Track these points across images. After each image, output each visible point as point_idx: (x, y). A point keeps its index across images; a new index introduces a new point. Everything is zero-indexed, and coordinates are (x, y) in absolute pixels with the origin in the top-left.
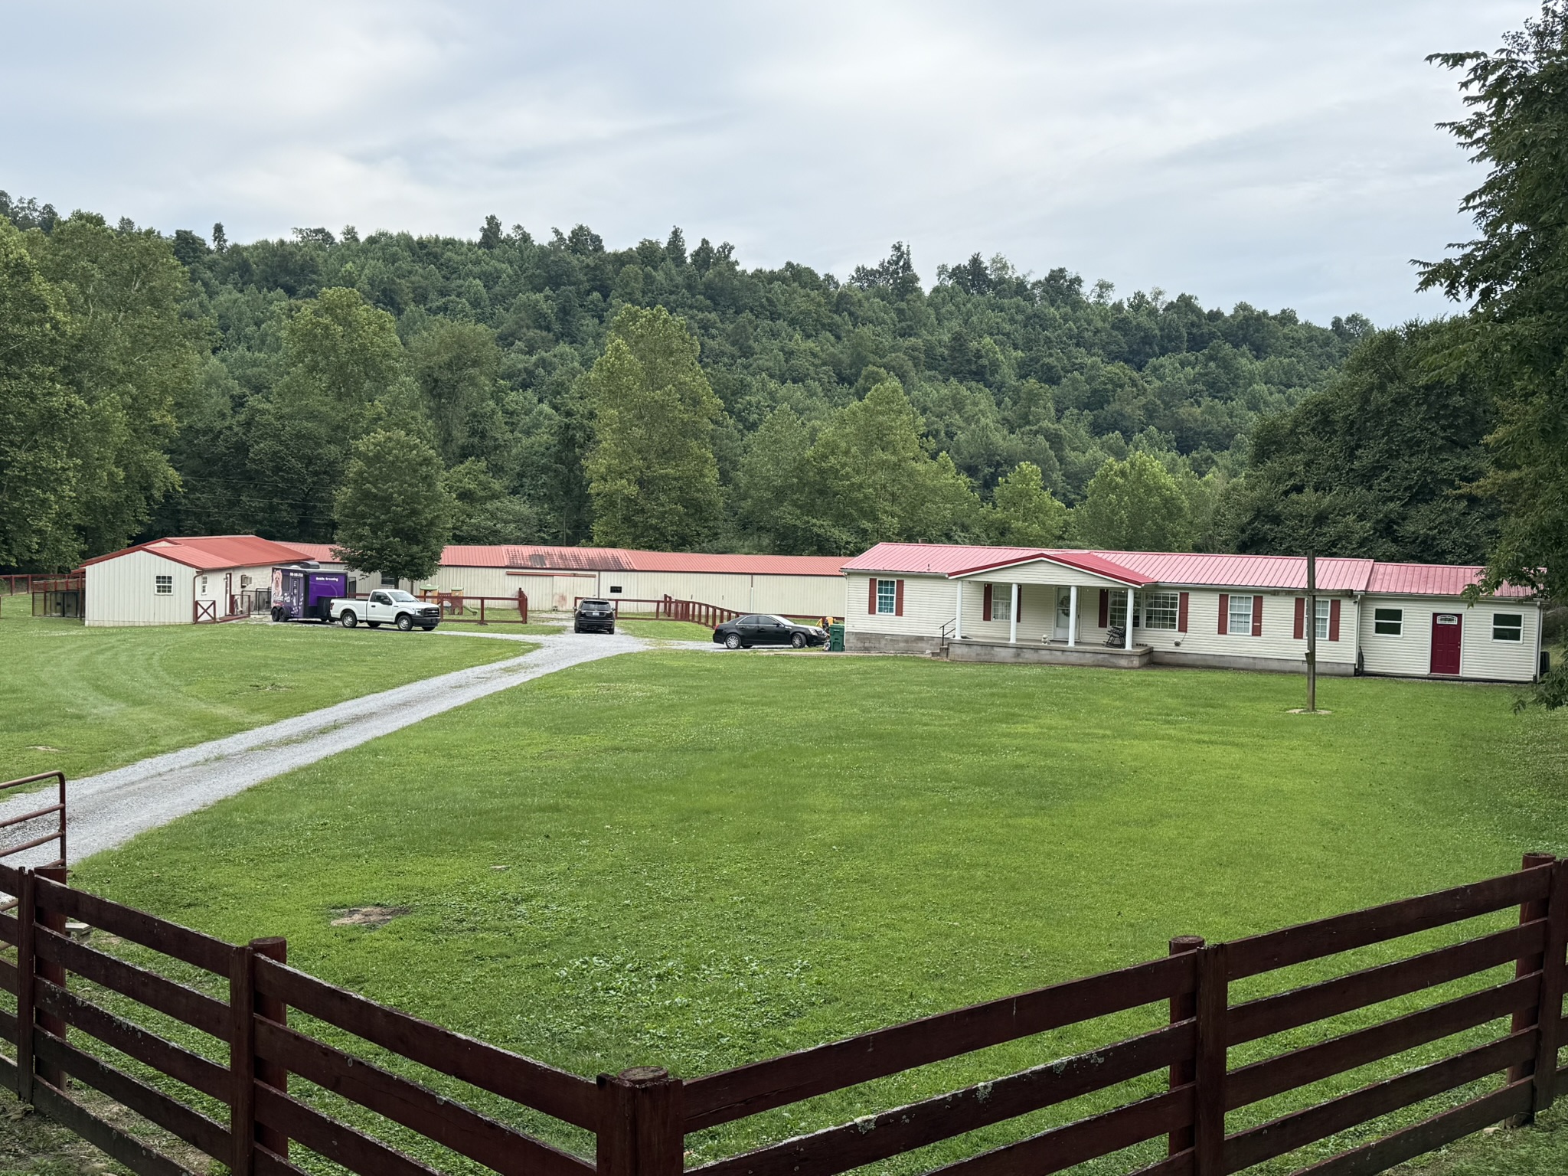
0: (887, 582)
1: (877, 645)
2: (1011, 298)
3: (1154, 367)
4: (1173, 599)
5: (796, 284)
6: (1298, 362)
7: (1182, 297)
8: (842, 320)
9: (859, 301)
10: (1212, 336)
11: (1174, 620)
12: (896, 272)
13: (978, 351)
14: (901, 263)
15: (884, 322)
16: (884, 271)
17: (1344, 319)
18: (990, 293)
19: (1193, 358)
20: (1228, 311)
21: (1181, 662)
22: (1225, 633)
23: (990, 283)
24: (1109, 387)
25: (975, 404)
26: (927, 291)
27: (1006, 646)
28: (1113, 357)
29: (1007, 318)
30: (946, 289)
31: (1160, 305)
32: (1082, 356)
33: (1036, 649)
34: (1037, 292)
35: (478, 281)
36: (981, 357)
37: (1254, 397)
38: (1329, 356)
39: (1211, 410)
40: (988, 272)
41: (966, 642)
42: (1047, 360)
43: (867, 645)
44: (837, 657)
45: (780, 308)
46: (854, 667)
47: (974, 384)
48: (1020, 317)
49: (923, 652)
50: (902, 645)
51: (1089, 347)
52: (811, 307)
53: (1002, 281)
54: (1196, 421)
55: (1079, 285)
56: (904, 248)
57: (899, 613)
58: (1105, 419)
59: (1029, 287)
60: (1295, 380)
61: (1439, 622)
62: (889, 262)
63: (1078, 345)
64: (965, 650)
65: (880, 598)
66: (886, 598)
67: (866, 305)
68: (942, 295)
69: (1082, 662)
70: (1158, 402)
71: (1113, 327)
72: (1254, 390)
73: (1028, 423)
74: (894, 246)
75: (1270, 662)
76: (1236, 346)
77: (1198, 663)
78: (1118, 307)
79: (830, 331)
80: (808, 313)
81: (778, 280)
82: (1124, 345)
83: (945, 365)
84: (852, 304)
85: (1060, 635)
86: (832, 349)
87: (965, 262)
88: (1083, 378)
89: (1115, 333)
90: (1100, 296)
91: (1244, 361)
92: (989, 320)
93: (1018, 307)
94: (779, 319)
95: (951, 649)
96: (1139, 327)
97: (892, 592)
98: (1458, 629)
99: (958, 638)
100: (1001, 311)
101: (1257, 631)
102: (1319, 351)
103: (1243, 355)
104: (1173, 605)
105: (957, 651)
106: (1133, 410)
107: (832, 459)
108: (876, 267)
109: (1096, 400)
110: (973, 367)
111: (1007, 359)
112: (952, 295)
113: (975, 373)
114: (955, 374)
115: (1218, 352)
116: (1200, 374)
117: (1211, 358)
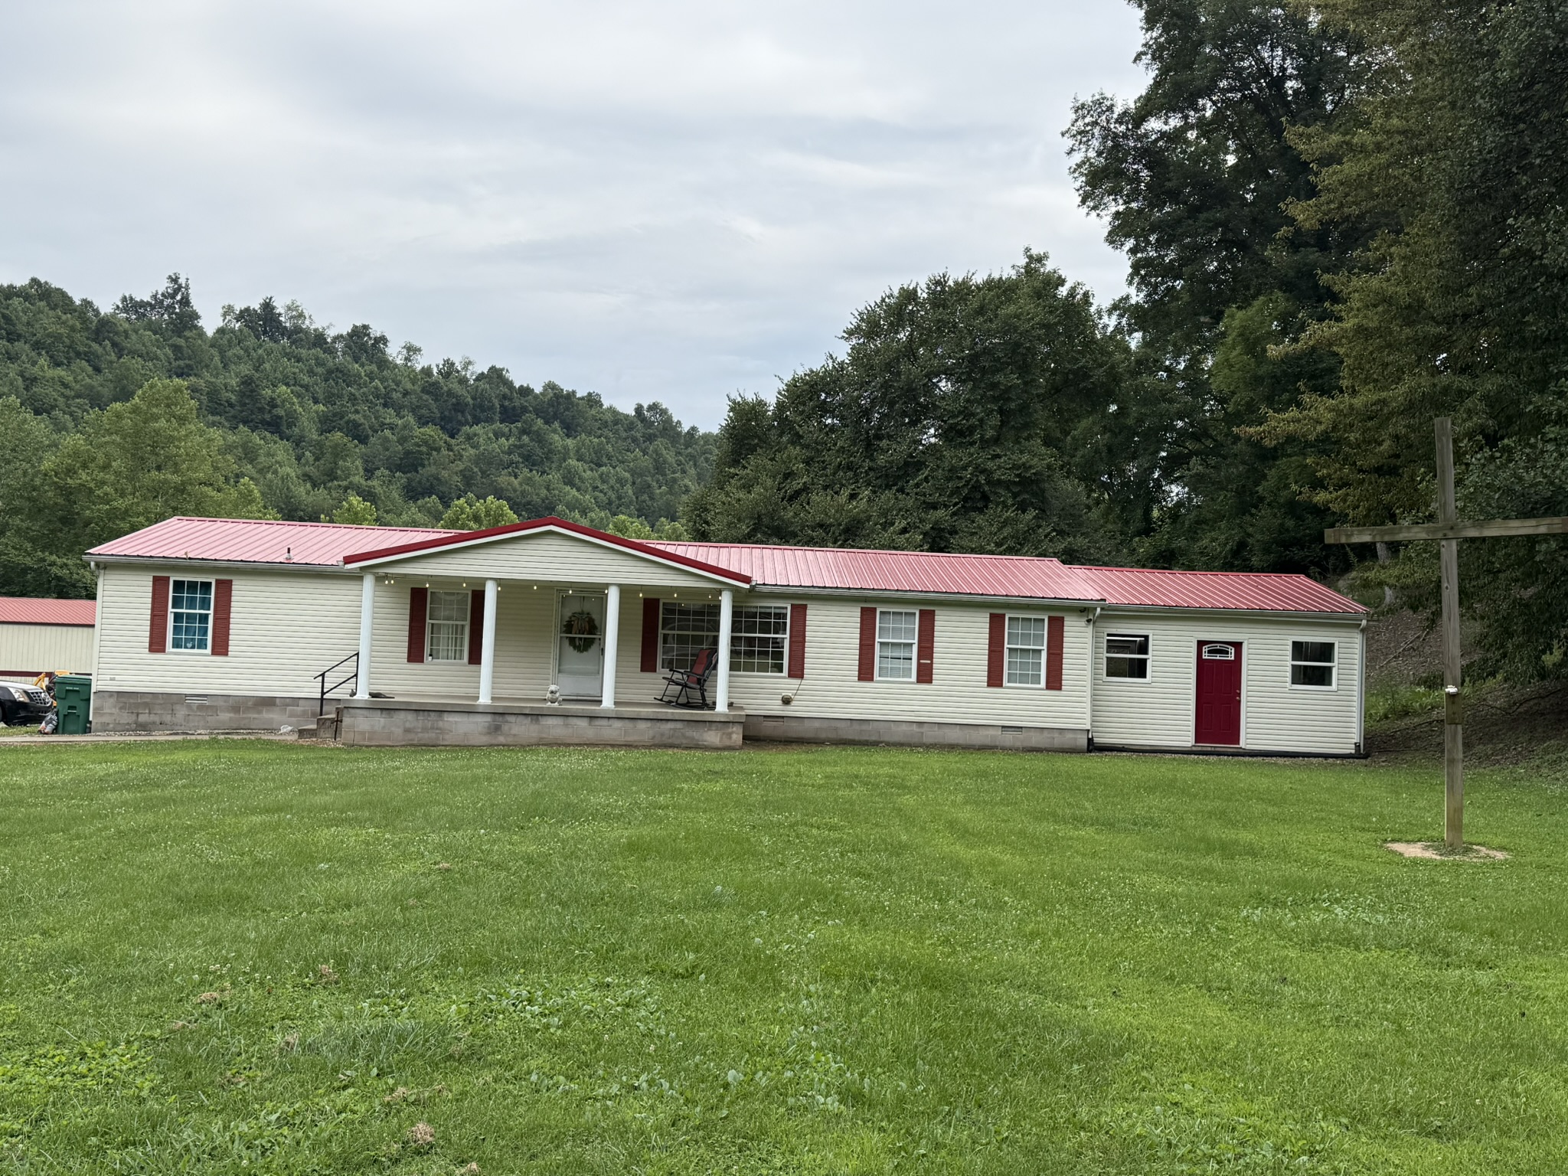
0: (193, 586)
1: (168, 718)
2: (309, 349)
3: (468, 435)
4: (778, 616)
5: (43, 304)
6: (607, 443)
7: (493, 369)
8: (104, 350)
9: (125, 331)
10: (524, 410)
11: (779, 655)
12: (171, 306)
13: (273, 399)
14: (179, 297)
15: (157, 358)
16: (157, 303)
17: (645, 406)
18: (285, 341)
19: (507, 429)
20: (538, 389)
21: (793, 734)
22: (871, 679)
23: (284, 331)
24: (424, 449)
25: (269, 454)
26: (210, 331)
27: (470, 711)
28: (423, 422)
29: (306, 370)
30: (233, 331)
31: (471, 374)
32: (389, 416)
33: (536, 716)
34: (339, 346)
36: (275, 406)
37: (570, 472)
38: (635, 440)
39: (529, 481)
40: (282, 319)
41: (380, 703)
42: (352, 417)
43: (142, 718)
44: (69, 746)
45: (20, 328)
46: (112, 768)
47: (268, 435)
48: (320, 370)
49: (272, 730)
50: (225, 716)
51: (398, 409)
52: (62, 331)
53: (298, 330)
54: (515, 491)
55: (385, 344)
56: (182, 281)
57: (221, 647)
58: (420, 482)
59: (329, 340)
60: (605, 460)
61: (1205, 656)
62: (163, 295)
63: (385, 405)
64: (379, 721)
65: (178, 617)
66: (191, 618)
67: (134, 337)
68: (227, 336)
69: (630, 739)
70: (476, 470)
71: (424, 390)
72: (569, 465)
73: (336, 478)
74: (170, 277)
75: (947, 730)
76: (547, 422)
77: (823, 736)
78: (427, 371)
79: (88, 361)
80: (58, 338)
81: (18, 296)
82: (436, 411)
83: (233, 412)
84: (116, 333)
85: (585, 687)
86: (88, 380)
87: (256, 305)
88: (395, 438)
89: (425, 397)
90: (407, 359)
91: (556, 437)
92: (284, 369)
93: (317, 359)
94: (18, 340)
95: (347, 721)
96: (450, 393)
97: (205, 604)
98: (1236, 666)
99: (363, 695)
100: (298, 362)
101: (925, 675)
102: (624, 435)
103: (555, 431)
104: (780, 628)
105: (358, 725)
106: (451, 476)
107: (84, 476)
108: (147, 298)
109: (409, 463)
110: (267, 417)
111: (307, 414)
112: (238, 338)
113: (269, 424)
114: (245, 423)
115: (531, 426)
116: (515, 446)
117: (524, 432)
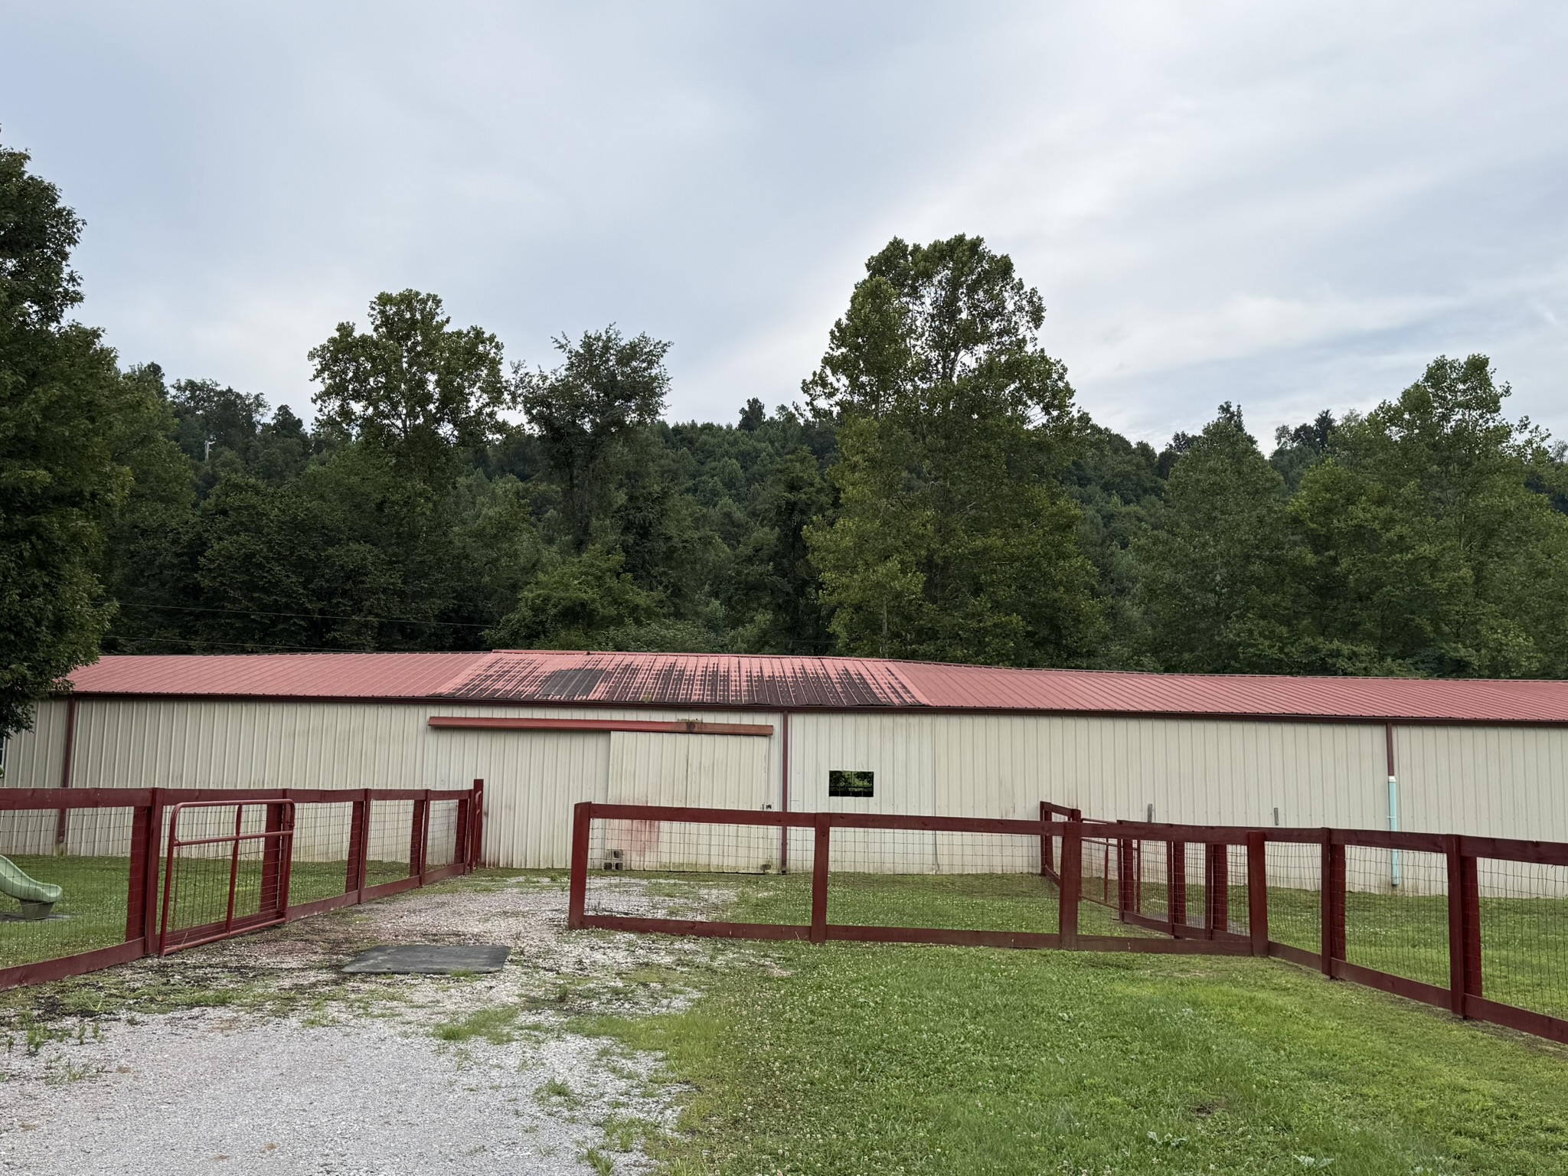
35: (734, 461)
